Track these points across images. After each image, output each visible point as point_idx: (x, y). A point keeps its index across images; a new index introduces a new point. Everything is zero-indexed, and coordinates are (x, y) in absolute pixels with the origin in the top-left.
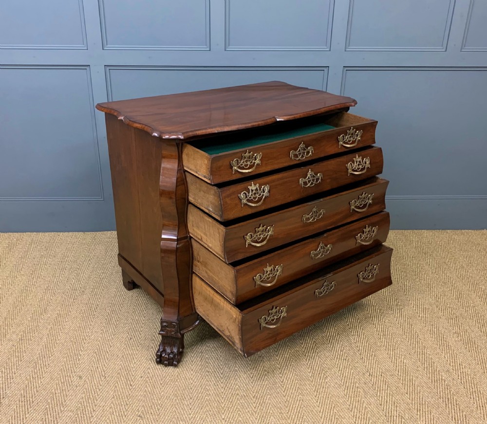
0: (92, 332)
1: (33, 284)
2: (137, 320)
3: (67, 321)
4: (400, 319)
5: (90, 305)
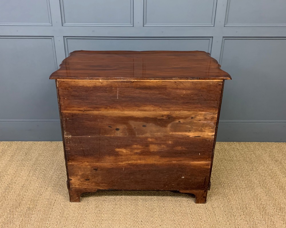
0: (50, 224)
1: (14, 182)
2: (81, 214)
3: (33, 213)
4: (265, 216)
5: (50, 200)
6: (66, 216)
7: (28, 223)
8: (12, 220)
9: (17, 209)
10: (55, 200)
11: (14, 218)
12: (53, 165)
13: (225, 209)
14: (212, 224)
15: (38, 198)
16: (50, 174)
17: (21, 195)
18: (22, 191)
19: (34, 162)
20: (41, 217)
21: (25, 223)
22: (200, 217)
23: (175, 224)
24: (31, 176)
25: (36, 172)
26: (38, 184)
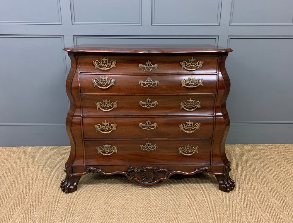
1: (17, 182)
2: (89, 210)
3: (36, 210)
4: (286, 208)
5: (56, 197)
6: (72, 212)
7: (29, 219)
8: (12, 218)
9: (19, 207)
10: (61, 197)
11: (14, 215)
12: (60, 166)
13: (243, 202)
14: (231, 216)
15: (43, 195)
16: (56, 174)
17: (24, 193)
18: (25, 190)
19: (41, 164)
20: (44, 214)
21: (26, 220)
22: (218, 210)
23: (192, 217)
24: (36, 176)
25: (42, 173)
26: (43, 183)
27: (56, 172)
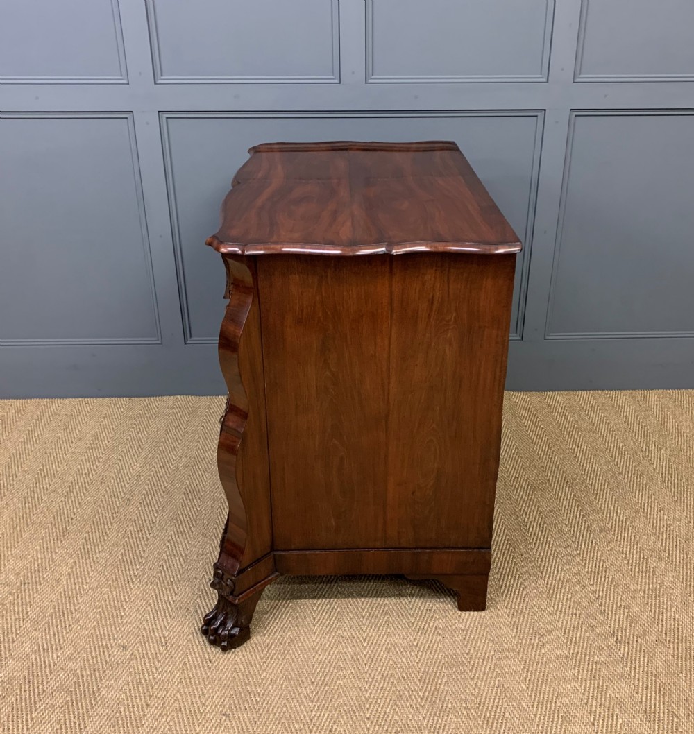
6: (183, 555)
7: (90, 569)
8: (50, 565)
9: (59, 542)
11: (53, 559)
12: (140, 449)
13: (574, 531)
16: (133, 470)
20: (120, 557)
24: (86, 474)
25: (97, 466)
26: (106, 491)
27: (133, 465)
